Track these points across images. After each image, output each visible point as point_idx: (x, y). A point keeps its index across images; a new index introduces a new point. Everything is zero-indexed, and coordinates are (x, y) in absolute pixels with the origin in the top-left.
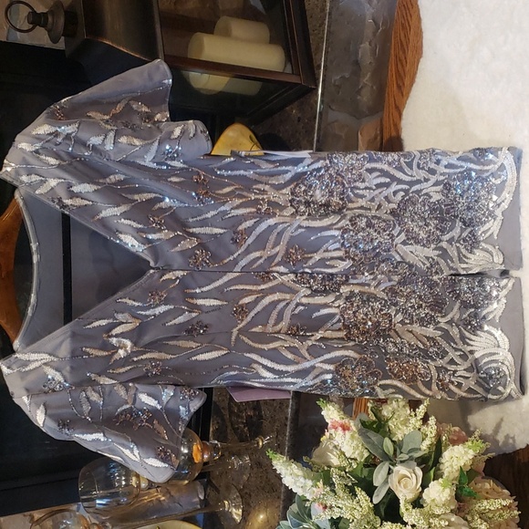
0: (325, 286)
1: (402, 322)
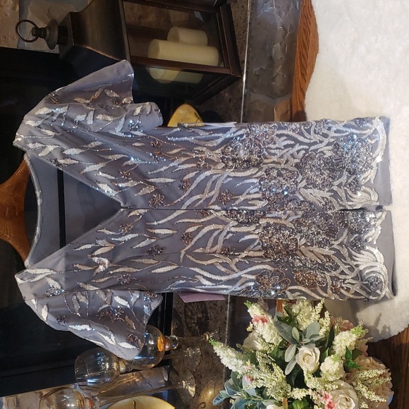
0: (248, 219)
1: (305, 244)
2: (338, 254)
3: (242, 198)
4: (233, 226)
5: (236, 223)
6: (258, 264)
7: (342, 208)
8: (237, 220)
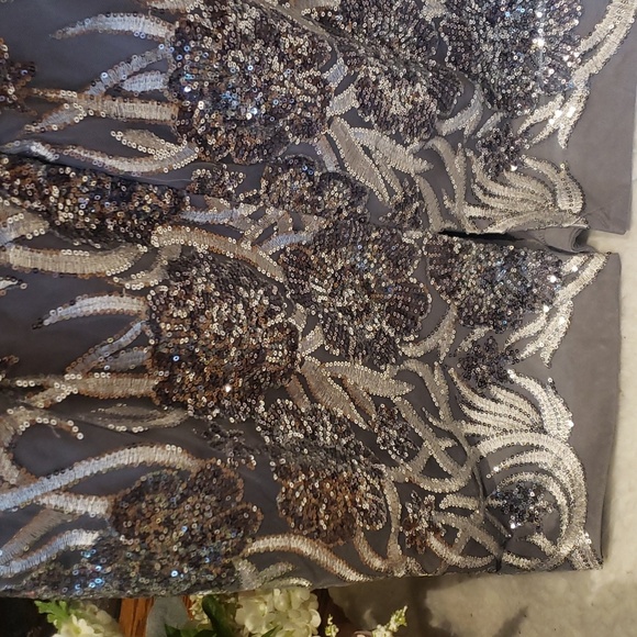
0: (102, 217)
1: (321, 354)
2: (421, 397)
3: (76, 107)
4: (21, 241)
5: (38, 228)
6: (131, 441)
7: (448, 225)
8: (49, 214)
